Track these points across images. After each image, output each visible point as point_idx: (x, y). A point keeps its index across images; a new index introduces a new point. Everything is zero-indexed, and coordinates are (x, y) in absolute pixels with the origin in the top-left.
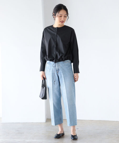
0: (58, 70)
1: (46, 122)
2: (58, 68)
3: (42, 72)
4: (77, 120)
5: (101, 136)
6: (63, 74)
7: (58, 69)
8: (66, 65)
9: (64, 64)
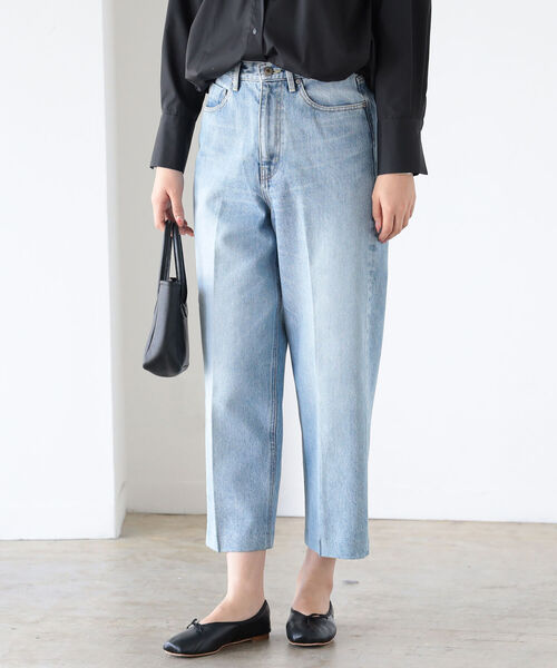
0: (269, 163)
1: (121, 536)
2: (268, 149)
3: (163, 175)
4: (369, 524)
5: (521, 634)
6: (306, 193)
7: (271, 156)
8: (331, 130)
9: (318, 124)
